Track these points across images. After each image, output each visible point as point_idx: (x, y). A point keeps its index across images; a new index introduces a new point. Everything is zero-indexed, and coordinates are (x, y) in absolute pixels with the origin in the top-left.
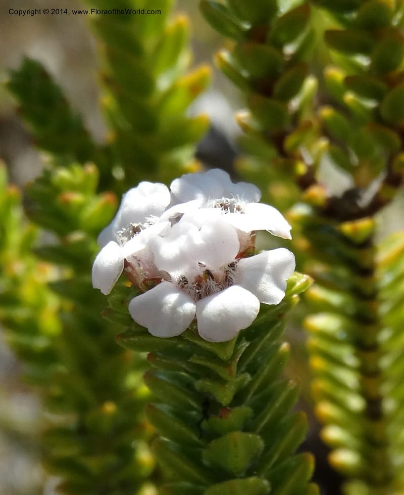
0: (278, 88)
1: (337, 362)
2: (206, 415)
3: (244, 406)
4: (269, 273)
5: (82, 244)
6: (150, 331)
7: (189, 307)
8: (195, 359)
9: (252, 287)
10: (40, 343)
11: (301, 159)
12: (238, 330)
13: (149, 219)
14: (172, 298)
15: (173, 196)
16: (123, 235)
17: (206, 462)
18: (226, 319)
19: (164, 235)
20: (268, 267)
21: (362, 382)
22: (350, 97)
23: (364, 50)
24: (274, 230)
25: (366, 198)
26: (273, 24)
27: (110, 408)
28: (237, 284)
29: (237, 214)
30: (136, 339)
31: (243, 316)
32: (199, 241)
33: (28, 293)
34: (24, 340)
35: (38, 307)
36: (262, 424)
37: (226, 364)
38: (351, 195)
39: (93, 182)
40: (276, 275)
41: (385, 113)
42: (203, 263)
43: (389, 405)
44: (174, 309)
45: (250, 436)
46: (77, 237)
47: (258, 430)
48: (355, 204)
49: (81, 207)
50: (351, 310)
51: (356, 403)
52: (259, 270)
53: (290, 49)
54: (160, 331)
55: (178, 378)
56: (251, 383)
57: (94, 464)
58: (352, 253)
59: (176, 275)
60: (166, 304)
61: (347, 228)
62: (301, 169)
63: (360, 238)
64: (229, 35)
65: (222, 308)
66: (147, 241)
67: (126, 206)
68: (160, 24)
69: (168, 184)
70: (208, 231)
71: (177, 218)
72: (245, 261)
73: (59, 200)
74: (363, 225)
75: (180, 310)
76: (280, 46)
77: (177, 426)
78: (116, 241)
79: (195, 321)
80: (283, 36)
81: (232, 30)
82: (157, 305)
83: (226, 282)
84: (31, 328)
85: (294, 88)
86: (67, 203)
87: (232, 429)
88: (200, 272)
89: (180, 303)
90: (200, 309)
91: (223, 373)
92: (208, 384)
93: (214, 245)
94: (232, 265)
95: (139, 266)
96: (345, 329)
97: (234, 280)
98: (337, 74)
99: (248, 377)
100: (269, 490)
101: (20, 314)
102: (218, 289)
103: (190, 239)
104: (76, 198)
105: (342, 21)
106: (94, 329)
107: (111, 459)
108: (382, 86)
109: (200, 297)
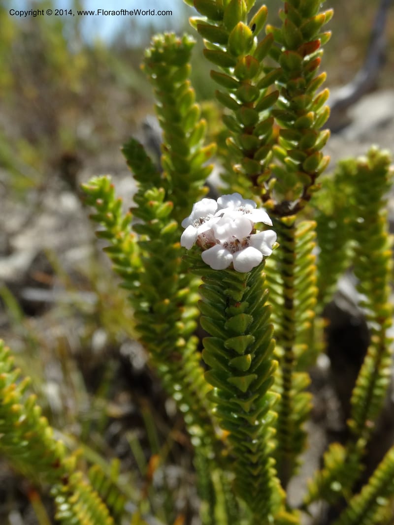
0: (256, 155)
1: (273, 281)
2: (228, 305)
3: (245, 301)
4: (265, 241)
5: (157, 224)
6: (211, 266)
7: (230, 256)
8: (226, 280)
9: (258, 247)
10: (129, 270)
11: (264, 187)
12: (252, 267)
13: (209, 216)
14: (222, 252)
15: (218, 205)
16: (196, 222)
17: (226, 328)
18: (247, 262)
19: (218, 223)
20: (265, 239)
21: (284, 291)
22: (288, 159)
23: (296, 138)
24: (265, 221)
25: (293, 205)
26: (256, 125)
27: (167, 301)
28: (251, 246)
29: (249, 214)
30: (198, 270)
31: (255, 261)
32: (234, 226)
33: (125, 246)
34: (122, 268)
35: (129, 253)
36: (252, 311)
37: (242, 282)
38: (285, 204)
39: (163, 197)
40: (268, 242)
41: (305, 167)
42: (235, 236)
43: (296, 303)
44: (223, 256)
45: (249, 316)
46: (155, 221)
47: (251, 313)
48: (288, 208)
49: (157, 207)
50: (281, 257)
51: (280, 301)
52: (260, 240)
53: (261, 138)
54: (216, 267)
55: (214, 288)
56: (249, 291)
57: (158, 328)
58: (285, 231)
59: (222, 241)
60: (219, 254)
61: (284, 219)
62: (264, 192)
63: (290, 224)
64: (234, 130)
65: (245, 257)
66: (211, 225)
67: (196, 209)
68: (192, 123)
69: (216, 200)
70: (238, 221)
71: (222, 215)
72: (253, 236)
73: (148, 204)
74: (292, 218)
75: (226, 257)
76: (258, 136)
77: (213, 310)
78: (192, 225)
79: (232, 263)
80: (260, 132)
81: (236, 128)
82: (215, 255)
83: (246, 244)
84: (126, 263)
85: (263, 156)
86: (152, 205)
87: (240, 313)
88: (233, 240)
89: (225, 254)
90: (235, 257)
91: (239, 286)
92: (231, 291)
93: (241, 228)
94: (249, 237)
95: (204, 236)
96: (277, 266)
97: (250, 244)
98: (282, 150)
99: (249, 288)
100: (254, 341)
101: (121, 256)
102: (242, 248)
103: (230, 225)
104: (156, 203)
105: (286, 125)
106: (159, 264)
107: (166, 326)
108: (305, 155)
109: (234, 252)
